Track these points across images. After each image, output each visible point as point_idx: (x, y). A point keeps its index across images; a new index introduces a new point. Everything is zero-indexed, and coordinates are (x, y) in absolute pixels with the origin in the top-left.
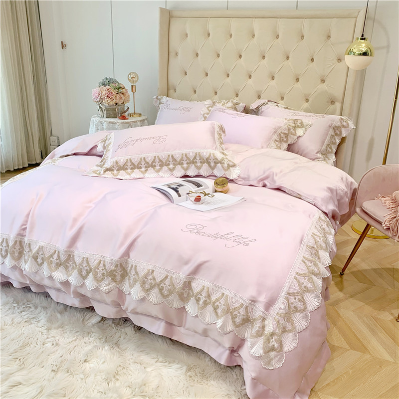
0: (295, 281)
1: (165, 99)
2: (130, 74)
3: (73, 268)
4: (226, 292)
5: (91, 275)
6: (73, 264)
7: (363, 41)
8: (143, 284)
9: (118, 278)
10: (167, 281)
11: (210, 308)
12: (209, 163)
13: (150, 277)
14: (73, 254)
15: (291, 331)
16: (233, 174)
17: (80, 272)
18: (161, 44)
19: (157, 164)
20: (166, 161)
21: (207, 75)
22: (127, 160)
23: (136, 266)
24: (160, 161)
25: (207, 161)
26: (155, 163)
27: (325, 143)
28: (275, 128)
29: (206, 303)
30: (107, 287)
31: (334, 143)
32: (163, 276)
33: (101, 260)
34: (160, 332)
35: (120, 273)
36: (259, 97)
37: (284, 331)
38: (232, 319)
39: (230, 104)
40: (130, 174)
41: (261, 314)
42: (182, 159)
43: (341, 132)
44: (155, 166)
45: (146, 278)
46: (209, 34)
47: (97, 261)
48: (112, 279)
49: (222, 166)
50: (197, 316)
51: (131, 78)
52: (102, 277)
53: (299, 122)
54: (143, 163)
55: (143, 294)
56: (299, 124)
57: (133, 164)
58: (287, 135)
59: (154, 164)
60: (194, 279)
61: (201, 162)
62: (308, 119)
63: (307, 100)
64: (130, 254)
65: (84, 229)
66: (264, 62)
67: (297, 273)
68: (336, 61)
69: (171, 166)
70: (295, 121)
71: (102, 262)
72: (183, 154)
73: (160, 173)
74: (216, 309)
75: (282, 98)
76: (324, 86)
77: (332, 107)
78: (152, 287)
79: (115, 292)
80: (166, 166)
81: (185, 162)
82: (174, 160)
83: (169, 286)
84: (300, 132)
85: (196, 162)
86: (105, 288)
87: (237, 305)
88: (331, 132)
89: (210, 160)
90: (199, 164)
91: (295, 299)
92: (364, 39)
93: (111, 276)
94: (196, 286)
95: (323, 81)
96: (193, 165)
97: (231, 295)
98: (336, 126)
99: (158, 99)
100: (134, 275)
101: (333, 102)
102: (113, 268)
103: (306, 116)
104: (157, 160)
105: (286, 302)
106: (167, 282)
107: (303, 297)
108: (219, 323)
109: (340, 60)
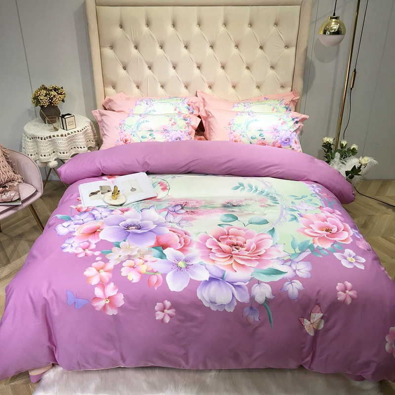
68: (284, 47)
109: (287, 47)
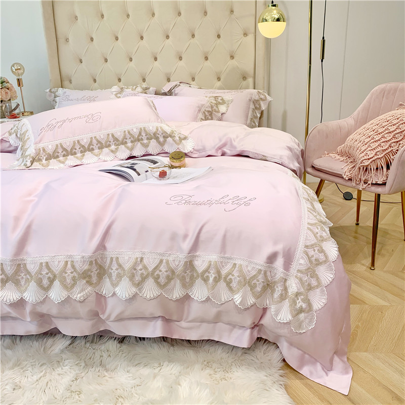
0: (309, 232)
1: (60, 91)
2: (13, 66)
3: (27, 281)
4: (238, 262)
5: (57, 283)
6: (25, 275)
7: (274, 7)
8: (132, 278)
9: (94, 279)
10: (162, 266)
11: (222, 285)
12: (157, 139)
13: (140, 267)
14: (23, 262)
15: (317, 287)
16: (187, 147)
17: (39, 283)
18: (47, 29)
19: (95, 146)
20: (106, 142)
21: (106, 60)
22: (57, 145)
23: (117, 258)
24: (99, 142)
25: (155, 136)
26: (93, 145)
27: (249, 118)
28: (198, 107)
29: (217, 280)
30: (82, 294)
31: (256, 117)
32: (157, 262)
33: (67, 262)
34: (159, 333)
35: (96, 272)
36: (169, 80)
37: (310, 288)
38: (251, 290)
39: (139, 89)
40: (63, 163)
41: (282, 275)
42: (125, 138)
43: (260, 106)
44: (93, 149)
45: (135, 269)
46: (102, 16)
47: (62, 264)
48: (87, 282)
49: (173, 140)
50: (208, 299)
51: (16, 70)
52: (73, 282)
53: (220, 98)
54: (77, 147)
55: (134, 290)
56: (220, 101)
57: (64, 149)
58: (211, 113)
59: (91, 147)
60: (195, 256)
61: (148, 139)
62: (227, 95)
63: (219, 79)
64: (106, 245)
65: (34, 227)
66: (168, 42)
67: (308, 223)
68: (243, 35)
69: (113, 147)
70: (216, 98)
71: (69, 263)
72: (125, 131)
73: (101, 156)
74: (228, 283)
75: (193, 79)
76: (234, 62)
77: (244, 83)
78: (144, 279)
79: (93, 298)
80: (106, 147)
81: (129, 141)
82: (116, 139)
83: (166, 271)
84: (222, 108)
85: (142, 139)
86: (79, 295)
87: (254, 273)
88: (252, 106)
89: (159, 134)
90: (145, 141)
91: (314, 251)
92: (275, 6)
93: (84, 278)
94: (200, 265)
95: (232, 57)
96: (139, 143)
97: (244, 263)
98: (255, 100)
99: (52, 92)
100: (117, 269)
101: (244, 78)
102: (86, 267)
103: (224, 93)
104: (94, 142)
105: (305, 257)
106: (163, 268)
107: (321, 248)
108: (238, 298)
109: (245, 34)
